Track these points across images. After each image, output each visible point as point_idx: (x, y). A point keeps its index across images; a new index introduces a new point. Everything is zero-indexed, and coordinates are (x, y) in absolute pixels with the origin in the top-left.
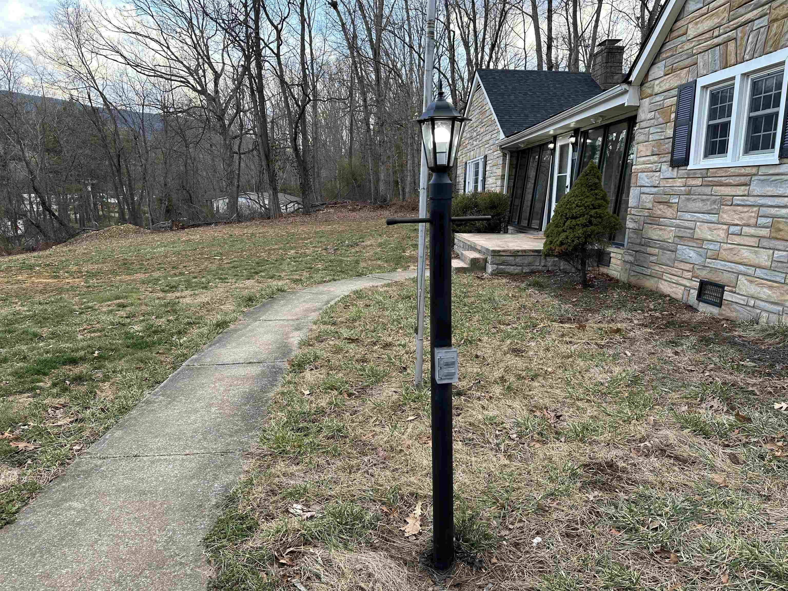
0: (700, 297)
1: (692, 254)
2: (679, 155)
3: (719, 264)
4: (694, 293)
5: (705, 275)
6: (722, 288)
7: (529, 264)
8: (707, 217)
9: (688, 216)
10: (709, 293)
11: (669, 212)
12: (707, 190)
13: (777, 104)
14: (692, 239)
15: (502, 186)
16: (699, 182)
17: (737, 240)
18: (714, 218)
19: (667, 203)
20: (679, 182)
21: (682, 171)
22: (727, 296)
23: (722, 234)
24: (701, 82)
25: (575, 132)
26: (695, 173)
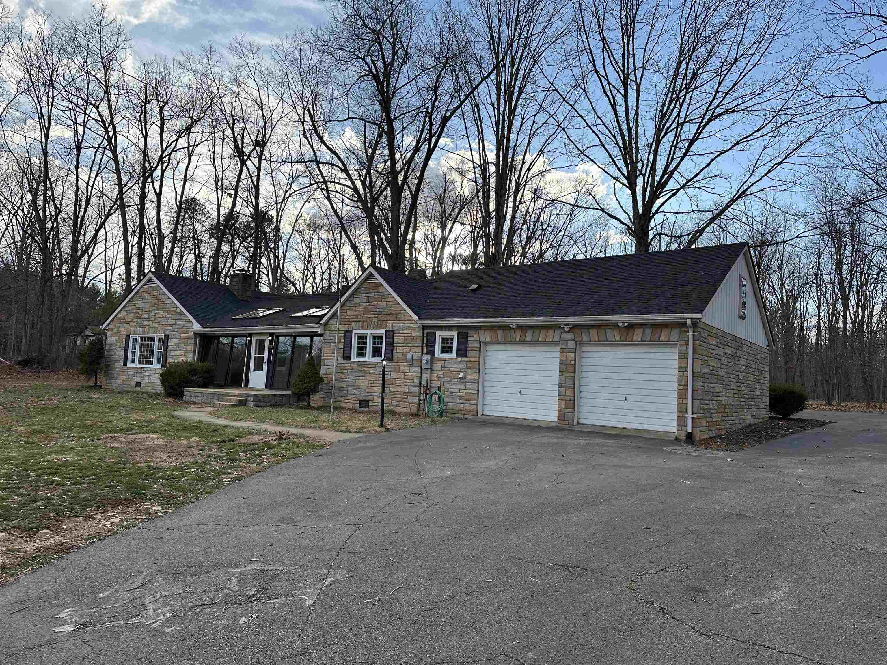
0: (360, 406)
1: (355, 391)
2: (347, 355)
3: (366, 394)
4: (357, 405)
5: (361, 398)
6: (368, 401)
7: (270, 401)
8: (361, 378)
9: (352, 377)
10: (363, 403)
11: (343, 376)
12: (360, 369)
13: (382, 344)
14: (354, 385)
15: (194, 358)
16: (356, 365)
17: (373, 385)
18: (363, 378)
19: (342, 373)
20: (347, 365)
21: (348, 361)
22: (370, 404)
23: (367, 384)
24: (354, 331)
25: (271, 335)
26: (354, 363)
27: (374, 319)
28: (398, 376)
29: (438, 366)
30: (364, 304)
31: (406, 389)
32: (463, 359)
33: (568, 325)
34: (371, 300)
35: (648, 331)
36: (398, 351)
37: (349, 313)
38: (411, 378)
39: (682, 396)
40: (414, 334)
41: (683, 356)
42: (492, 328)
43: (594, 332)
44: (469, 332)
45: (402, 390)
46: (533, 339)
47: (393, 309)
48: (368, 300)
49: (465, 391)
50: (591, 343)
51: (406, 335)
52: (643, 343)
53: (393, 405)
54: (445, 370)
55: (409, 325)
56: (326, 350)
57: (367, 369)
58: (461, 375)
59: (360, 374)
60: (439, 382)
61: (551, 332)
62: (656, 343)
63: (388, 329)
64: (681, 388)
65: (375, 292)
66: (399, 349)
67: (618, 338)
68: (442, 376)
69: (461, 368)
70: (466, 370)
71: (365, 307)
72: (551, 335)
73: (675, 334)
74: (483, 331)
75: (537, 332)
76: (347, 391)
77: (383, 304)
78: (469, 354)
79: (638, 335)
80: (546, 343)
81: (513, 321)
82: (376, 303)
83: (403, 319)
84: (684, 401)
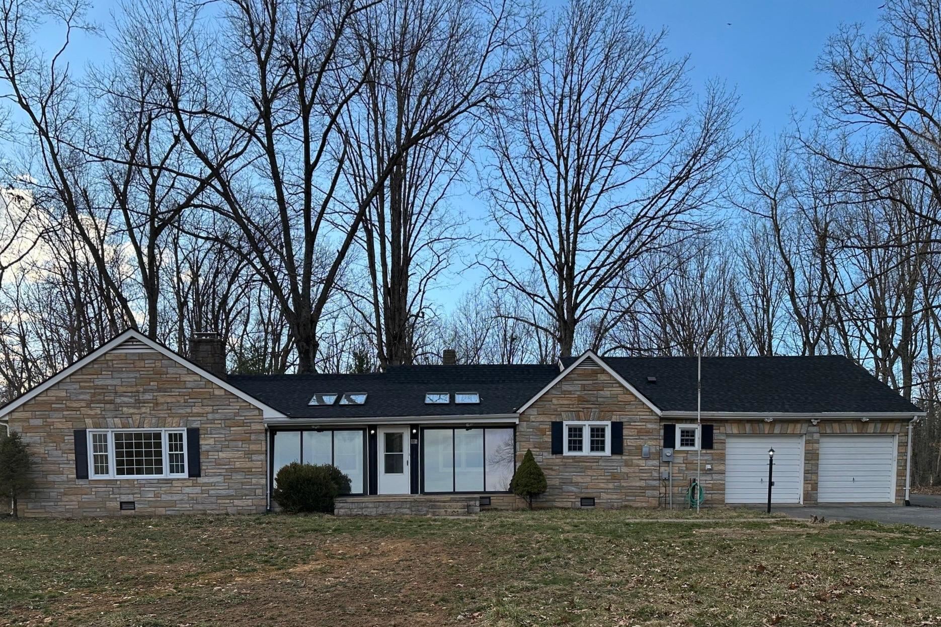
0: (582, 504)
1: (573, 488)
2: (556, 450)
3: (589, 490)
4: (578, 503)
5: (583, 495)
6: (593, 499)
8: (579, 474)
9: (567, 474)
10: (587, 501)
11: (553, 473)
12: (577, 464)
13: (604, 437)
14: (571, 482)
16: (571, 461)
17: (596, 481)
18: (583, 474)
19: (552, 469)
20: (558, 460)
21: (559, 456)
22: (597, 501)
23: (588, 479)
24: (565, 423)
25: (413, 426)
26: (568, 458)
27: (593, 410)
28: (631, 471)
29: (679, 459)
30: (578, 393)
31: (643, 484)
32: (709, 451)
33: (817, 419)
34: (588, 389)
35: (879, 425)
36: (629, 444)
37: (555, 401)
38: (650, 471)
39: (901, 474)
40: (649, 426)
41: (902, 445)
42: (739, 422)
43: (836, 426)
44: (714, 424)
45: (638, 484)
46: (782, 432)
47: (620, 399)
48: (584, 387)
49: (712, 482)
50: (833, 435)
51: (639, 427)
52: (875, 435)
53: (628, 501)
54: (686, 462)
55: (641, 417)
56: (523, 444)
57: (588, 464)
58: (709, 467)
59: (579, 470)
60: (682, 475)
61: (799, 426)
62: (882, 435)
63: (614, 420)
64: (901, 468)
65: (593, 380)
66: (629, 441)
67: (856, 431)
68: (684, 468)
69: (706, 460)
70: (713, 462)
71: (579, 396)
72: (798, 428)
73: (898, 428)
74: (729, 424)
75: (785, 425)
76: (562, 489)
77: (607, 393)
78: (715, 446)
79: (871, 428)
80: (793, 435)
81: (769, 416)
82: (595, 392)
83: (634, 410)
84: (903, 478)
